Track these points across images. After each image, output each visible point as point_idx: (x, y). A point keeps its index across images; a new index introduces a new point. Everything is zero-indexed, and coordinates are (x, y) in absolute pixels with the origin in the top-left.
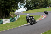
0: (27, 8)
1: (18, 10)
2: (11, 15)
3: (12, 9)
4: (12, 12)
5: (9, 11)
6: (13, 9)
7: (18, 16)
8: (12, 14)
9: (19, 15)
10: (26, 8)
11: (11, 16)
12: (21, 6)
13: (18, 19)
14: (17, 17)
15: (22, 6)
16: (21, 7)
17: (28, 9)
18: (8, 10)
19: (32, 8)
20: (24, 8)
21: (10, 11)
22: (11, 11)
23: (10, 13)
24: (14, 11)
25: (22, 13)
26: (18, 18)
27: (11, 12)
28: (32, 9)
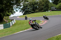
1: (13, 14)
2: (5, 20)
3: (6, 13)
5: (3, 15)
6: (7, 13)
8: (6, 19)
9: (15, 20)
10: (23, 12)
11: (5, 22)
13: (13, 25)
14: (12, 22)
16: (17, 11)
17: (26, 13)
20: (20, 12)
22: (5, 15)
23: (3, 17)
24: (8, 15)
25: (18, 17)
26: (13, 23)
28: (30, 13)
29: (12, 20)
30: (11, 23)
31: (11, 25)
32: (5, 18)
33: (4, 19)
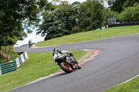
0: (46, 34)
1: (21, 39)
2: (5, 55)
4: (6, 45)
6: (8, 37)
7: (22, 56)
8: (5, 52)
9: (26, 53)
10: (44, 33)
12: (29, 28)
13: (23, 65)
14: (20, 59)
16: (29, 32)
17: (51, 35)
19: (60, 31)
20: (38, 33)
21: (2, 43)
24: (11, 43)
25: (34, 46)
26: (23, 61)
27: (3, 47)
28: (60, 34)
29: (20, 54)
30: (17, 60)
31: (18, 64)
32: (3, 50)
33: (1, 52)
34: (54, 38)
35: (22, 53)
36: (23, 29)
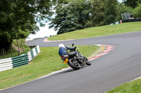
0: (59, 28)
1: (33, 33)
2: (17, 49)
3: (18, 32)
4: (18, 39)
5: (10, 37)
6: (20, 31)
7: (34, 49)
8: (17, 46)
9: (38, 47)
11: (15, 51)
12: (41, 21)
13: (34, 59)
14: (32, 53)
15: (46, 22)
17: (63, 29)
18: (6, 34)
19: (73, 26)
20: (50, 27)
21: (14, 37)
23: (12, 41)
24: (23, 37)
25: (46, 40)
26: (35, 54)
27: (14, 41)
29: (31, 47)
30: (29, 53)
31: (30, 58)
32: (15, 44)
33: (13, 45)
34: (67, 32)
35: (34, 47)
36: (36, 23)
